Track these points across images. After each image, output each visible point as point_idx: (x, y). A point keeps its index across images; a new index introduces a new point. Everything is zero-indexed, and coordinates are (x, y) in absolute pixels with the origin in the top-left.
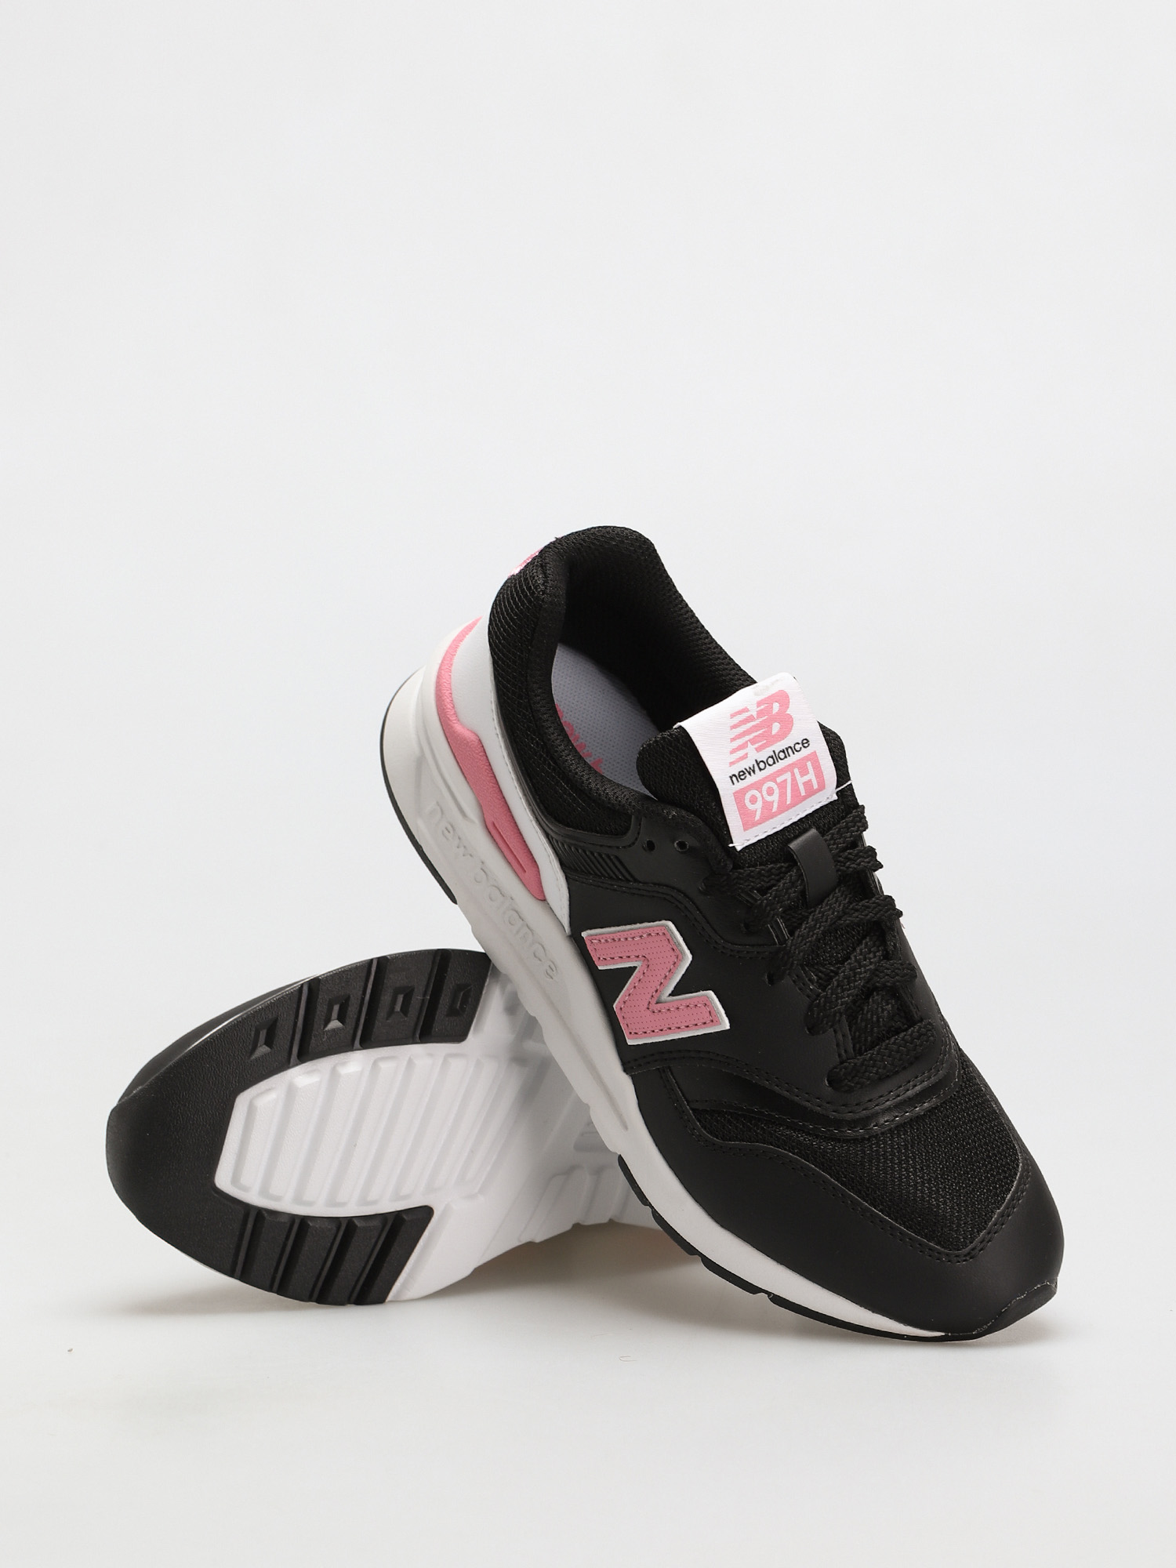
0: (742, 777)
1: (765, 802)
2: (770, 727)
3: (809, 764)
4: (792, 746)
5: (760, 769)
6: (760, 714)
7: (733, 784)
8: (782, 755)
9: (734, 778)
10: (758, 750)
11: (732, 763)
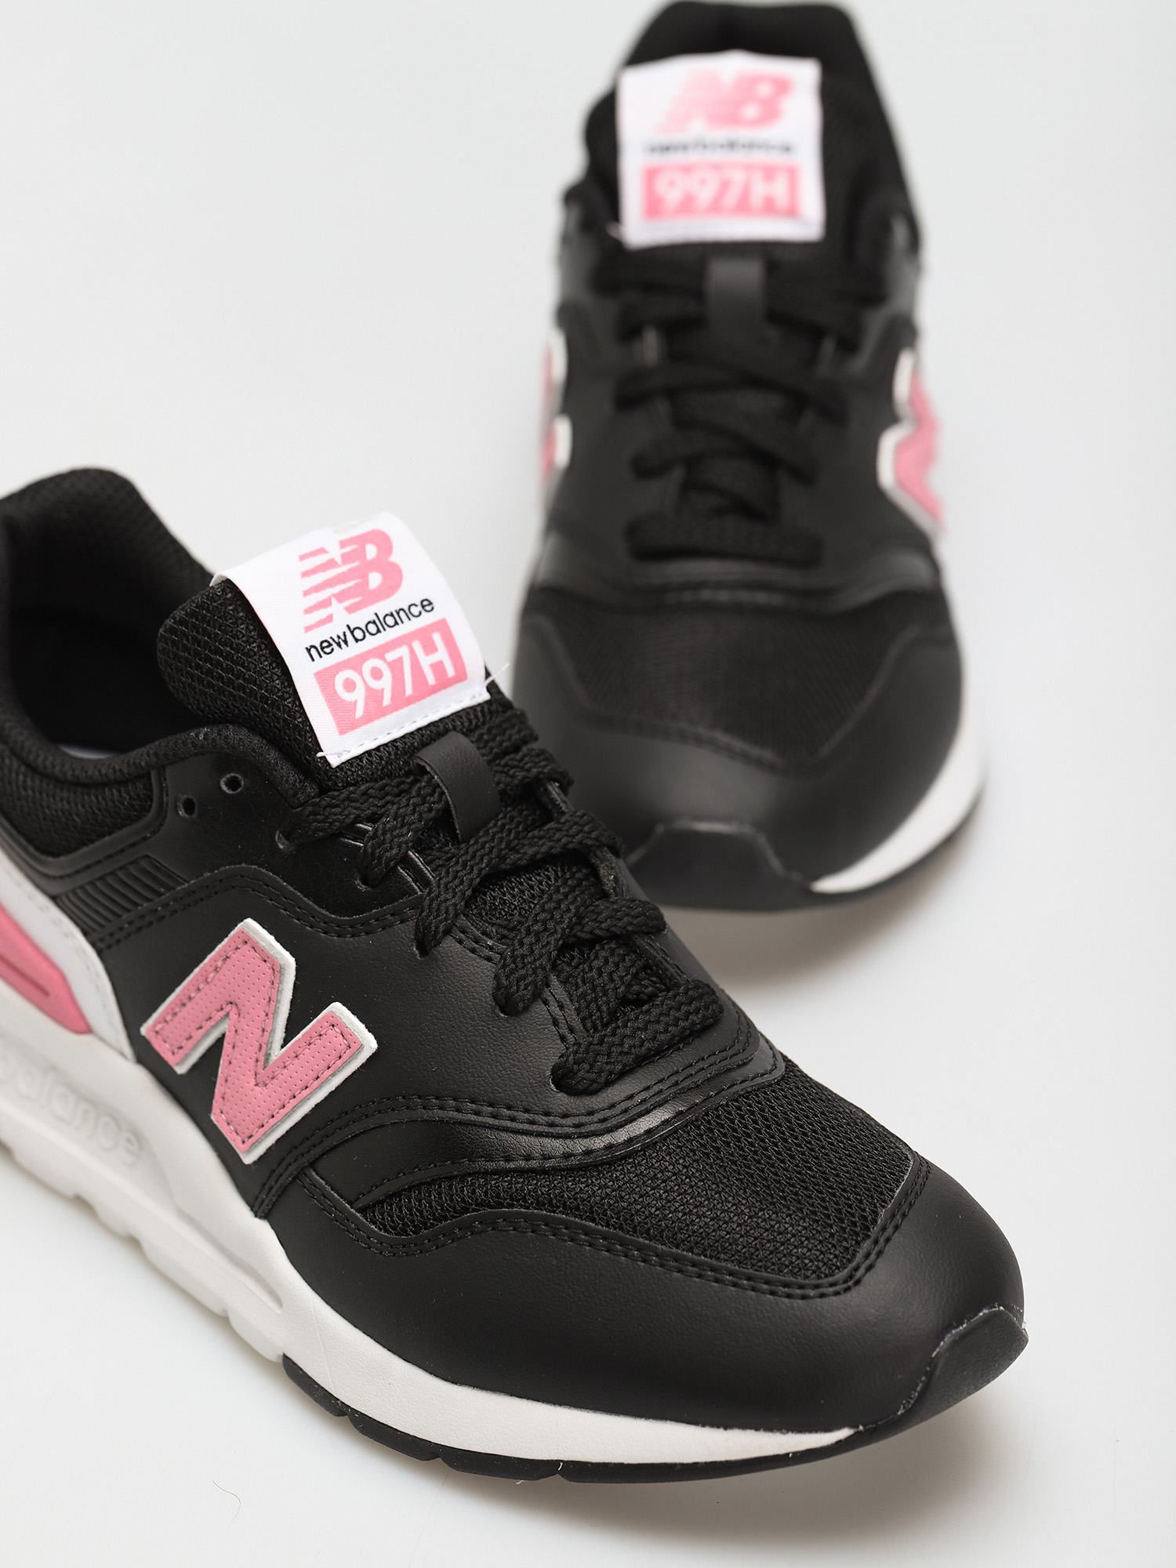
0: (328, 650)
1: (369, 690)
2: (365, 577)
3: (437, 637)
4: (406, 609)
5: (357, 640)
6: (346, 558)
7: (313, 660)
8: (390, 621)
9: (313, 651)
10: (350, 610)
11: (308, 629)
